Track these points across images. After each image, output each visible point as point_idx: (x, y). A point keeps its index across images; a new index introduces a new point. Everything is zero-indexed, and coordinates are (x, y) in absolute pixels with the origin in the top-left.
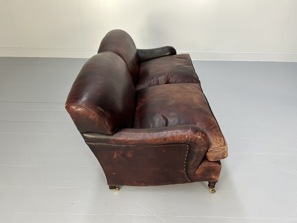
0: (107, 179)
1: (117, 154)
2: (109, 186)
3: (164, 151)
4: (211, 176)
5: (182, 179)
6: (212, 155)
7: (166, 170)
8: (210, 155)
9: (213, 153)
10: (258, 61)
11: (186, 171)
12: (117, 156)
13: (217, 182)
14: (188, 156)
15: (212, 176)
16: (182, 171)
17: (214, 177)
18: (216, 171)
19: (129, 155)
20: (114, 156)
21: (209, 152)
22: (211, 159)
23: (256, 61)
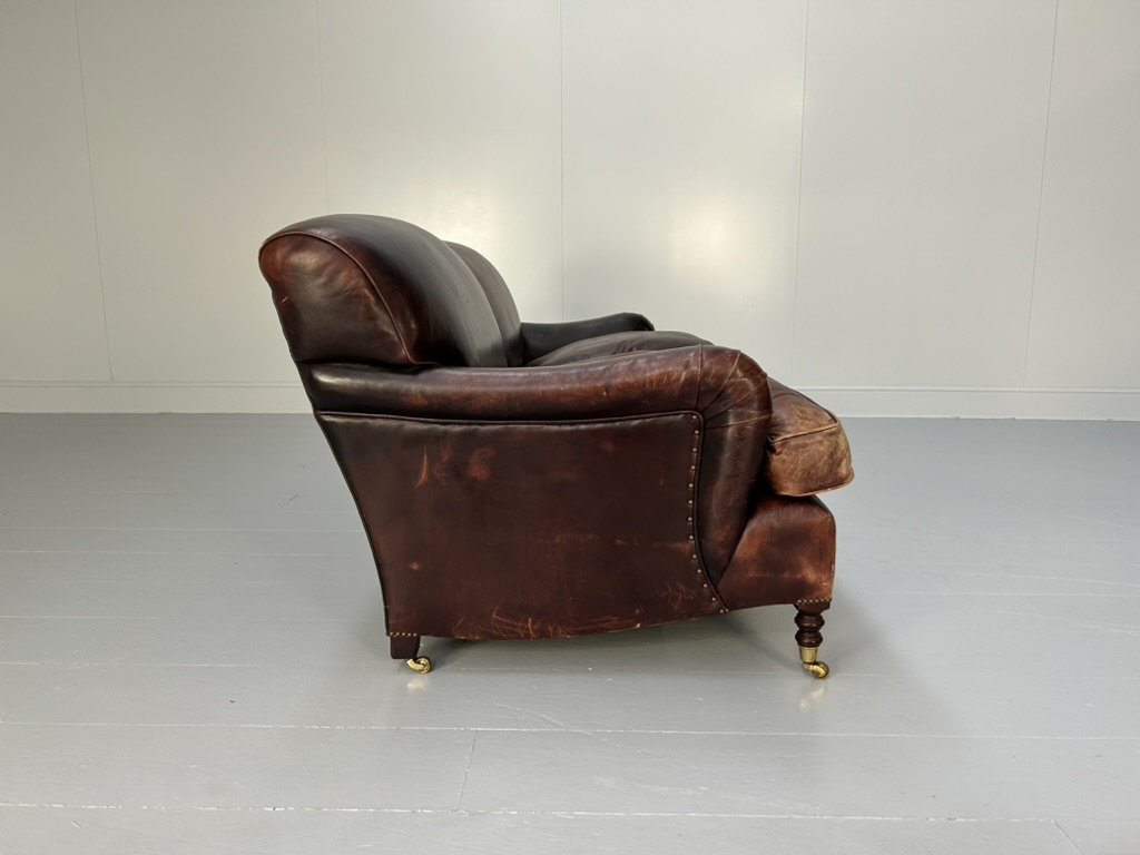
0: (385, 604)
1: (431, 463)
2: (392, 637)
3: (609, 446)
4: (799, 568)
5: (682, 587)
6: (792, 463)
7: (619, 542)
8: (784, 461)
9: (794, 453)
10: (958, 419)
11: (700, 548)
12: (430, 476)
13: (826, 606)
14: (700, 470)
15: (801, 569)
16: (679, 545)
17: (810, 574)
18: (817, 541)
19: (478, 471)
20: (417, 474)
21: (778, 450)
22: (790, 485)
23: (949, 417)
